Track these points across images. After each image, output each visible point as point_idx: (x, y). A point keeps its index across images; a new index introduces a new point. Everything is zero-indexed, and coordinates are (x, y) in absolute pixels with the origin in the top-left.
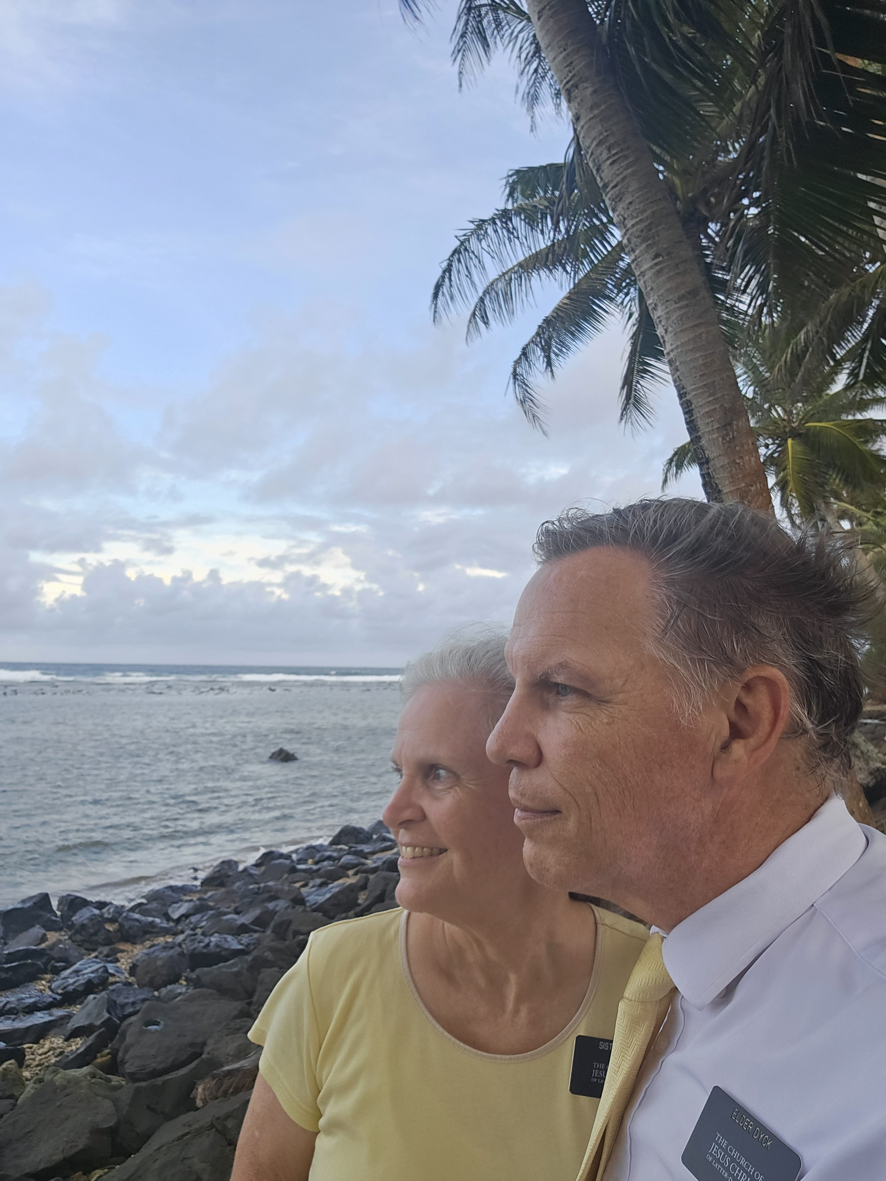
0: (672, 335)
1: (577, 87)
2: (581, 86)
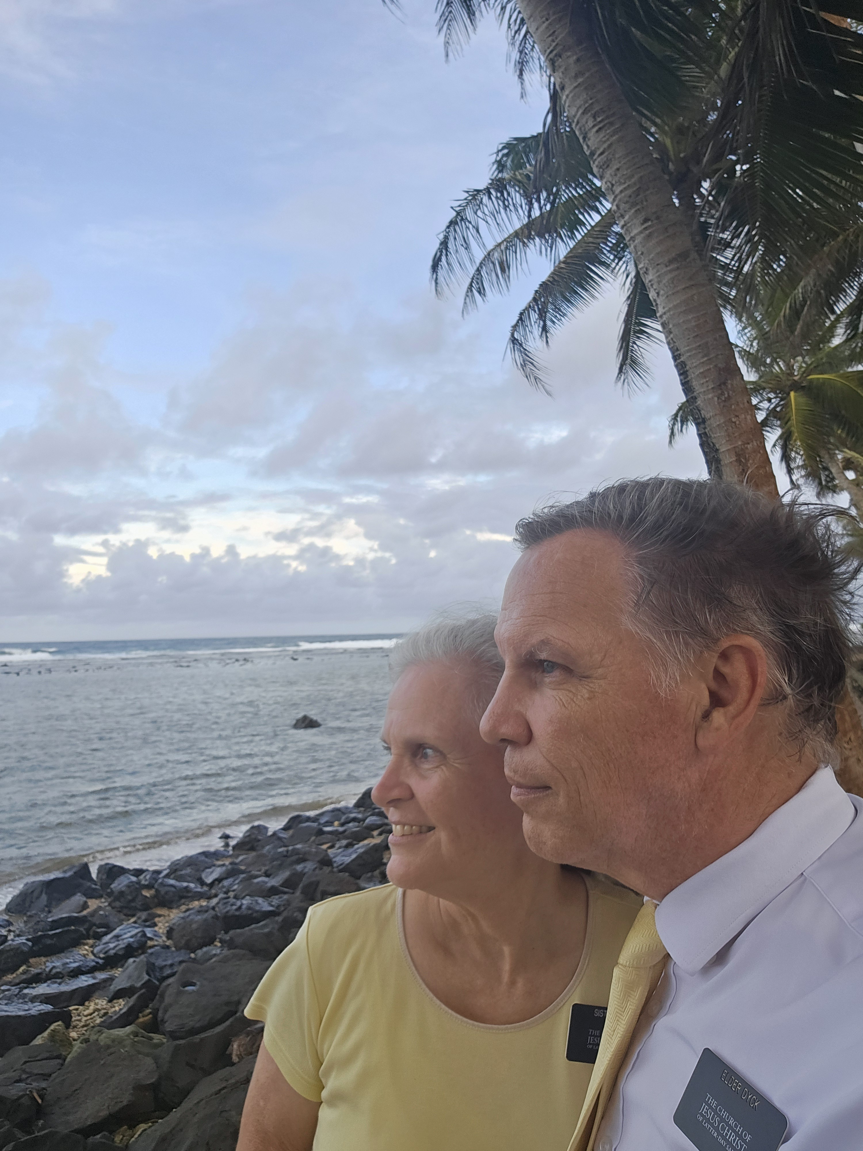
0: (664, 298)
1: (560, 57)
2: (564, 56)
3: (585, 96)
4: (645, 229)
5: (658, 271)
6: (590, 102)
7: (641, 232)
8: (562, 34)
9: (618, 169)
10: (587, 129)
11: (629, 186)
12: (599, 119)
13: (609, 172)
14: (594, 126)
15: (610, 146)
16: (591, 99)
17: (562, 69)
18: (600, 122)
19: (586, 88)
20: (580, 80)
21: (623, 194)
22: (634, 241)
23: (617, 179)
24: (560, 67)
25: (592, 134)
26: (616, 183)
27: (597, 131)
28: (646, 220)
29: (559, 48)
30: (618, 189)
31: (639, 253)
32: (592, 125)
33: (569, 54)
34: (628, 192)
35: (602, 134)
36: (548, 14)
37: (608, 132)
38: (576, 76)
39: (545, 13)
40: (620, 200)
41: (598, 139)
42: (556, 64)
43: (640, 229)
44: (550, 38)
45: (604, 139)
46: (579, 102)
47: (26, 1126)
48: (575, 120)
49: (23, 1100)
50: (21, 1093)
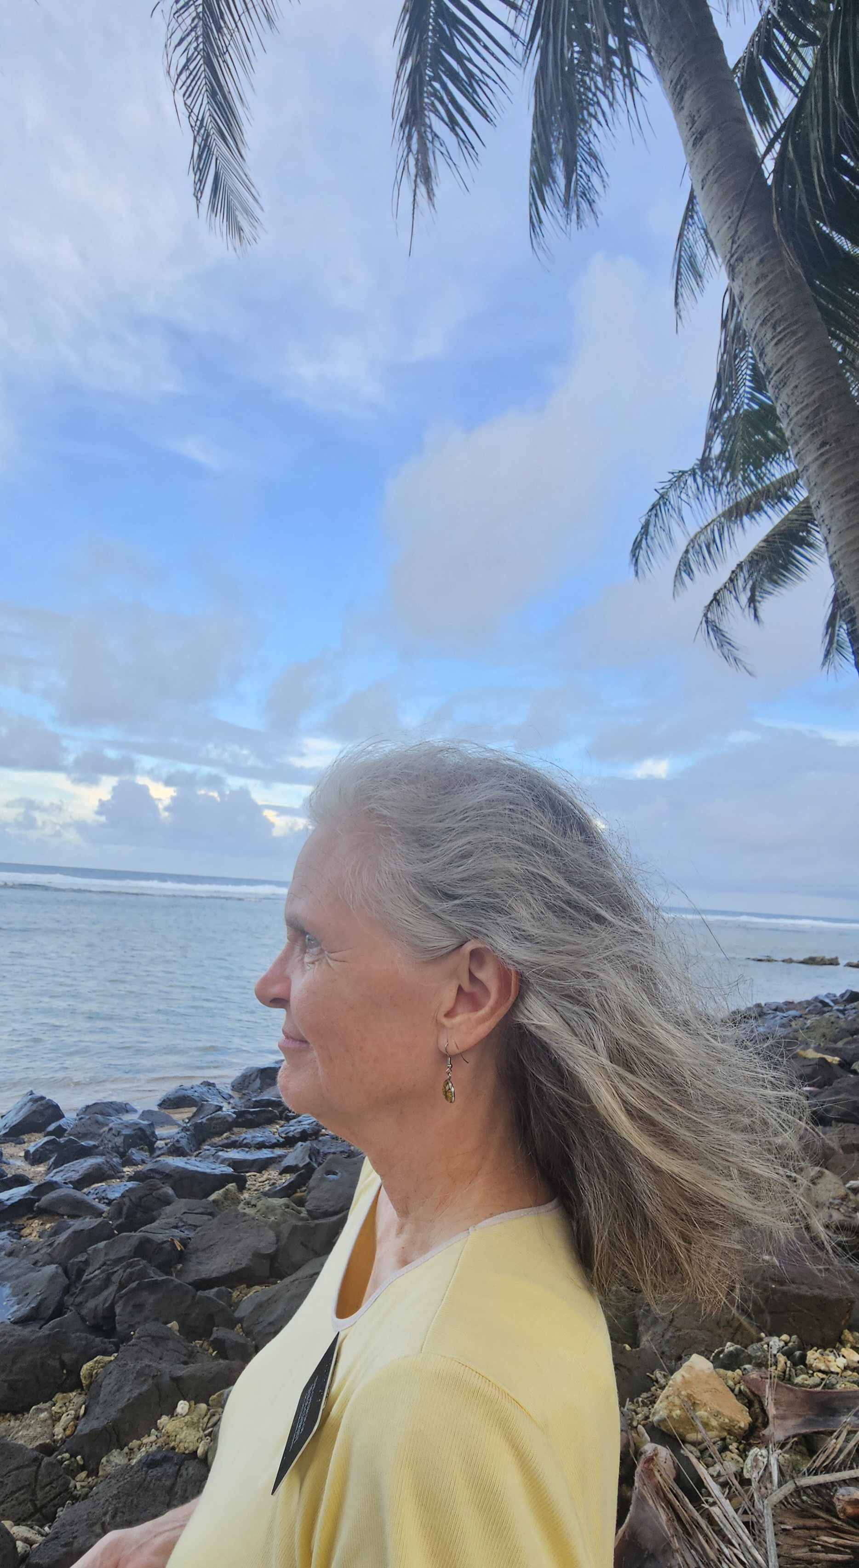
0: (836, 534)
1: (741, 261)
2: (746, 259)
3: (766, 303)
4: (822, 454)
5: (831, 504)
6: (771, 309)
7: (817, 459)
8: (745, 231)
9: (796, 387)
10: (765, 344)
11: (807, 405)
12: (779, 330)
14: (773, 338)
15: (789, 360)
16: (773, 305)
17: (742, 275)
18: (780, 332)
19: (767, 293)
21: (799, 416)
22: (807, 470)
23: (793, 398)
24: (740, 272)
25: (770, 350)
26: (793, 403)
27: (776, 344)
28: (823, 444)
29: (741, 250)
30: (793, 411)
31: (812, 484)
32: (771, 336)
33: (751, 255)
34: (806, 413)
35: (781, 347)
36: (732, 211)
37: (788, 343)
38: (757, 281)
39: (728, 209)
40: (795, 423)
41: (777, 353)
42: (736, 271)
43: (815, 455)
44: (732, 240)
45: (783, 353)
46: (758, 312)
47: (165, 1267)
48: (753, 335)
49: (165, 1245)
50: (165, 1239)
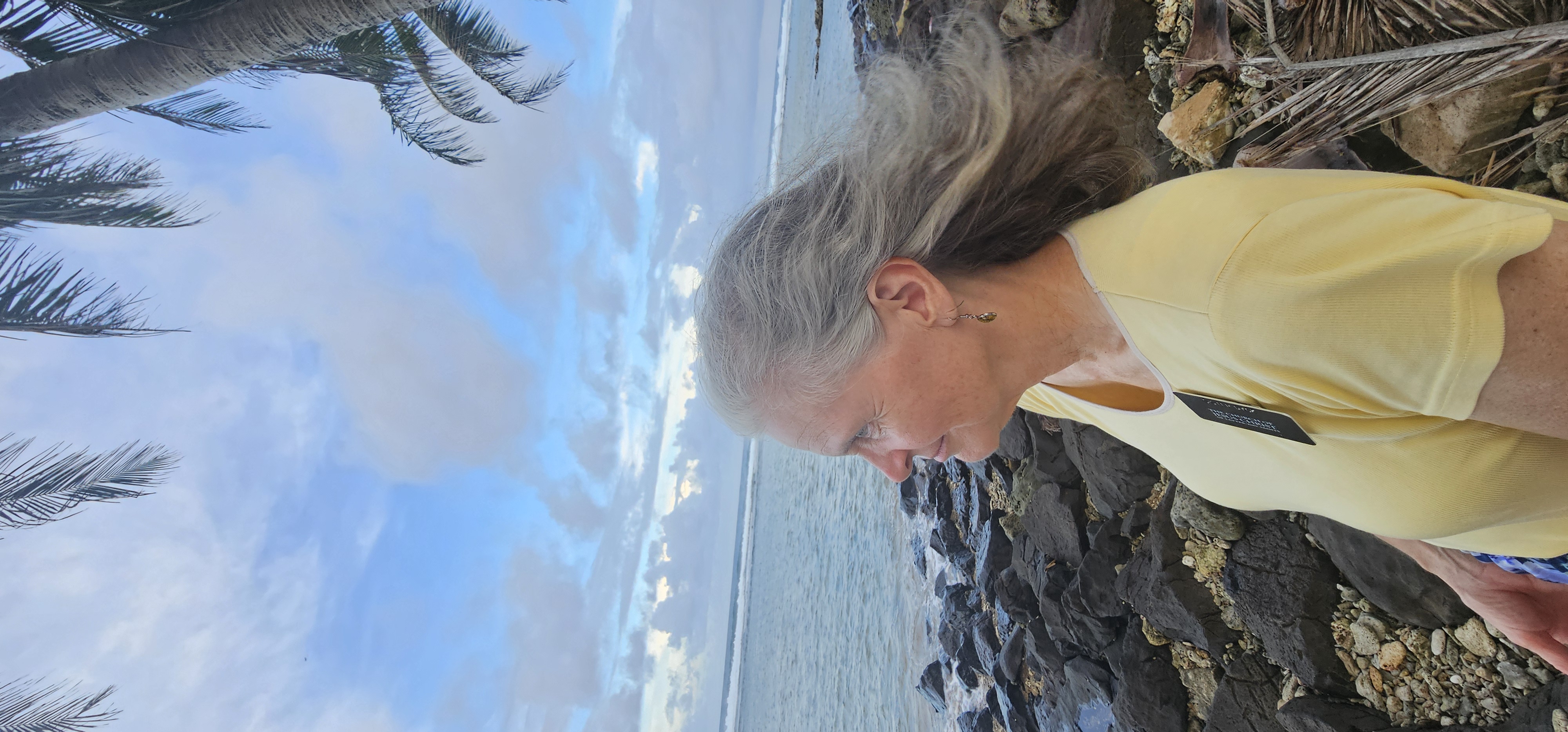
1: (211, 62)
2: (210, 58)
6: (255, 37)
8: (185, 57)
9: (324, 17)
10: (285, 44)
11: (340, 8)
12: (273, 31)
13: (328, 27)
14: (280, 36)
15: (300, 23)
16: (252, 36)
17: (224, 61)
18: (275, 30)
19: (241, 41)
20: (233, 45)
21: (350, 15)
22: (398, 10)
23: (334, 19)
24: (222, 63)
25: (290, 40)
26: (338, 21)
27: (286, 34)
29: (202, 62)
30: (345, 21)
31: (410, 6)
33: (206, 53)
34: (347, 10)
35: (288, 30)
36: (167, 69)
37: (285, 24)
38: (230, 49)
39: (166, 72)
40: (356, 19)
42: (220, 67)
44: (193, 70)
45: (294, 28)
46: (257, 49)
48: (278, 54)
49: (1051, 576)
50: (1046, 576)
